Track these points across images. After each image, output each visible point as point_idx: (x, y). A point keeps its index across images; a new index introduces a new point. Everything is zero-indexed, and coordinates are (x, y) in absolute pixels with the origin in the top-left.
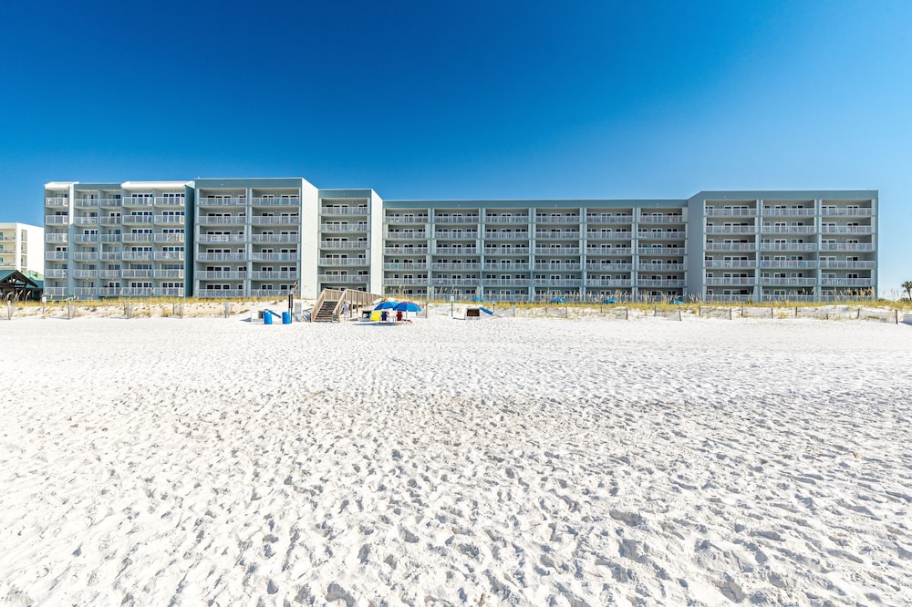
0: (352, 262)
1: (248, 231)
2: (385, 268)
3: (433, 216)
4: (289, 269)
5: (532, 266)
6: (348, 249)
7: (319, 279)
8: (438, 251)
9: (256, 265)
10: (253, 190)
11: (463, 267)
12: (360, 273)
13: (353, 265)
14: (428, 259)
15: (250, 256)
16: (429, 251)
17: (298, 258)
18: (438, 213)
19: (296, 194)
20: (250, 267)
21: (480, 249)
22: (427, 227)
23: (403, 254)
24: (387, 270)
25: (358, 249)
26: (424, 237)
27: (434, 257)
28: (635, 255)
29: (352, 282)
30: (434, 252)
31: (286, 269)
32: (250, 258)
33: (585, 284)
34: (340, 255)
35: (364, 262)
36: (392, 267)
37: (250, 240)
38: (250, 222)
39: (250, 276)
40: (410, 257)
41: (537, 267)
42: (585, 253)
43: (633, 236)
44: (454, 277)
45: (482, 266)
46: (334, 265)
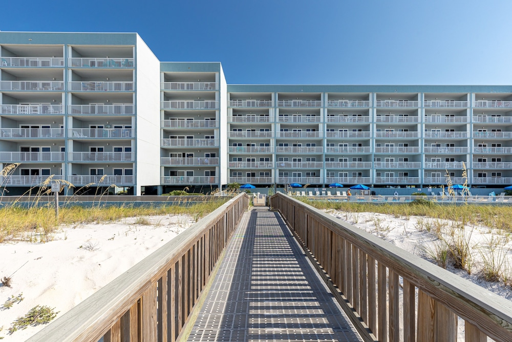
0: (200, 143)
1: (67, 101)
2: (230, 151)
3: (277, 101)
4: (123, 149)
5: (372, 149)
6: (193, 129)
7: (162, 162)
8: (282, 135)
9: (80, 145)
10: (73, 49)
11: (303, 150)
12: (207, 156)
13: (199, 146)
14: (273, 143)
15: (71, 132)
16: (273, 135)
17: (133, 136)
18: (281, 97)
19: (130, 54)
20: (70, 146)
21: (322, 133)
22: (271, 111)
23: (246, 138)
24: (232, 153)
25: (205, 128)
26: (268, 120)
27: (277, 141)
28: (471, 138)
29: (199, 165)
30: (278, 136)
31: (120, 150)
32: (70, 135)
33: (424, 167)
34: (186, 136)
35: (212, 143)
36: (237, 151)
37: (70, 112)
38: (70, 88)
39: (70, 158)
40: (252, 141)
41: (377, 150)
42: (424, 136)
43: (468, 120)
44: (295, 160)
45: (325, 150)
46: (179, 146)
